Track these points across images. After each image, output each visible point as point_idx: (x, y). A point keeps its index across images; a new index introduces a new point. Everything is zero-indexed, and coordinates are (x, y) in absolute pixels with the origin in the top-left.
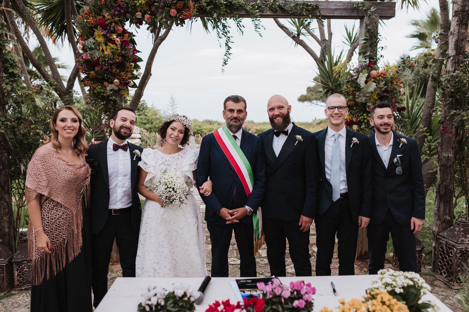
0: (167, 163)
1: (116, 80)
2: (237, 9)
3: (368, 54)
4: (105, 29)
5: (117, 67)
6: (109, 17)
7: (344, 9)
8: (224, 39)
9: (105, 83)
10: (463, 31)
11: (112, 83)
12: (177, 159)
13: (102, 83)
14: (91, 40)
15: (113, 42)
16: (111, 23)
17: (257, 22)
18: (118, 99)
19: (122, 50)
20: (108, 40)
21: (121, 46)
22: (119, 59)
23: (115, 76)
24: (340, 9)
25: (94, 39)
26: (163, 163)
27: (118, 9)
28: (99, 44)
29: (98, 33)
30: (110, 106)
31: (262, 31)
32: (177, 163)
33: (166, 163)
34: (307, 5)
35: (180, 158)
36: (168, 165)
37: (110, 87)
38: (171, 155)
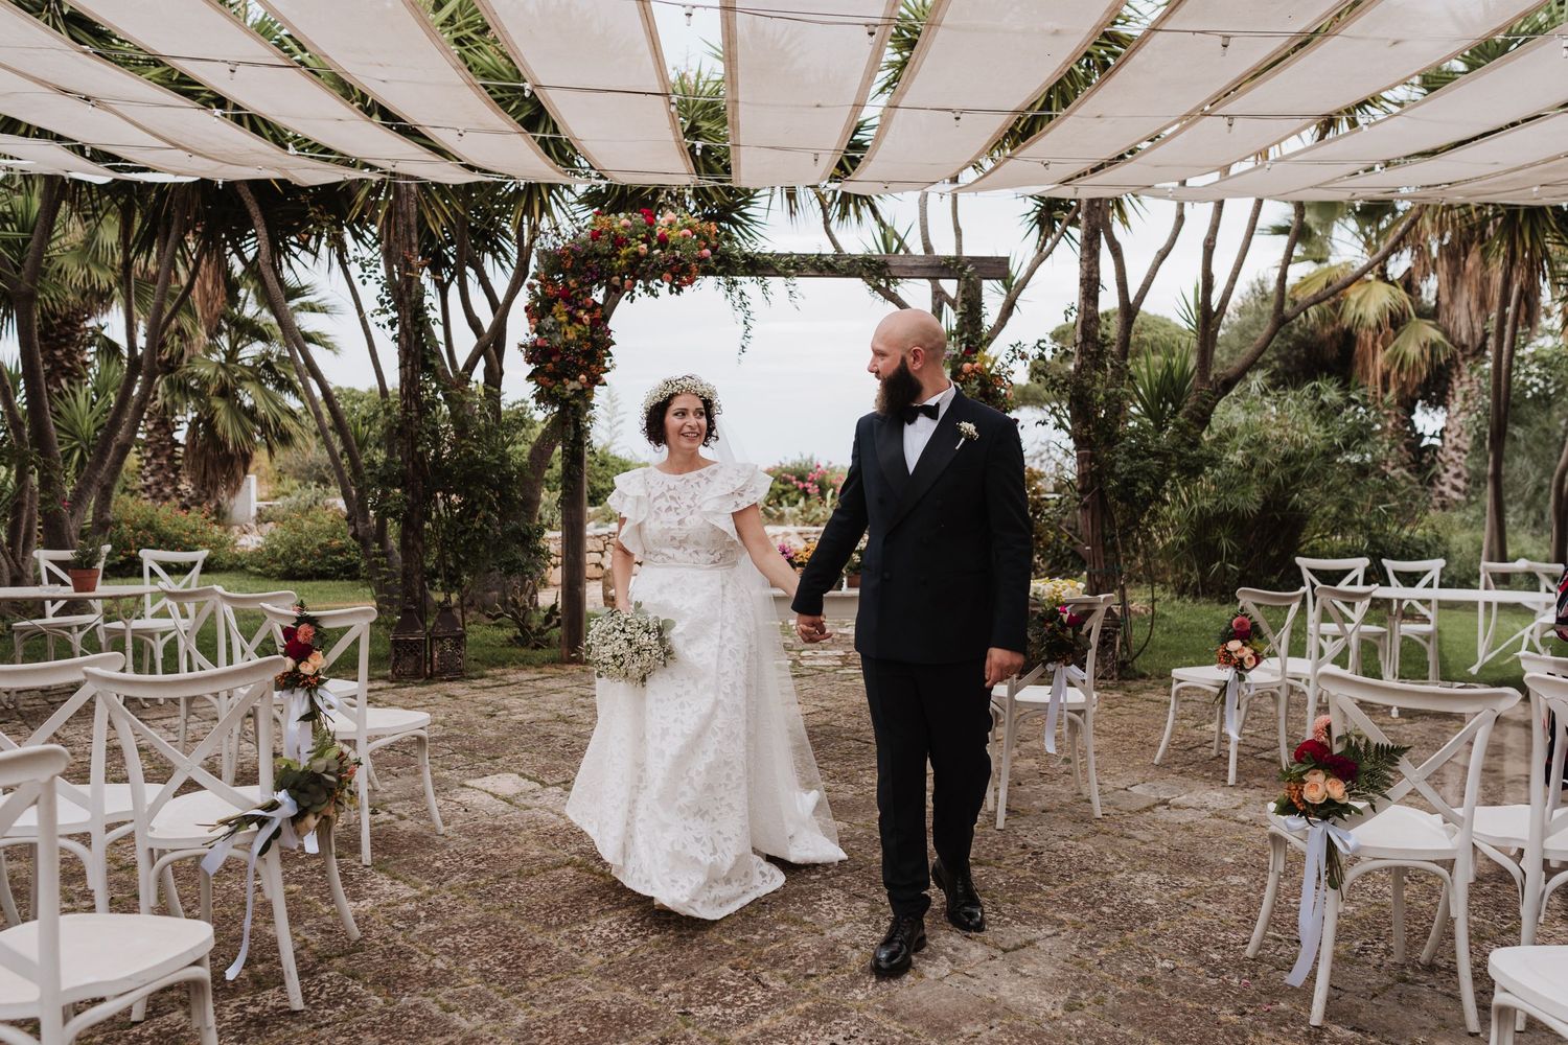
0: (671, 493)
1: (582, 377)
2: (762, 268)
3: (965, 335)
4: (570, 304)
5: (585, 358)
6: (575, 285)
7: (929, 267)
8: (741, 315)
9: (565, 380)
10: (1091, 308)
11: (575, 379)
12: (696, 486)
13: (561, 379)
14: (550, 319)
15: (580, 321)
16: (577, 294)
17: (791, 288)
18: (581, 403)
19: (592, 333)
20: (573, 319)
21: (591, 325)
22: (587, 346)
23: (581, 370)
24: (921, 267)
25: (553, 316)
26: (662, 495)
27: (589, 274)
28: (561, 324)
29: (559, 307)
30: (568, 414)
31: (799, 301)
32: (695, 495)
33: (668, 495)
34: (870, 262)
35: (703, 482)
36: (672, 498)
37: (572, 385)
38: (681, 476)
